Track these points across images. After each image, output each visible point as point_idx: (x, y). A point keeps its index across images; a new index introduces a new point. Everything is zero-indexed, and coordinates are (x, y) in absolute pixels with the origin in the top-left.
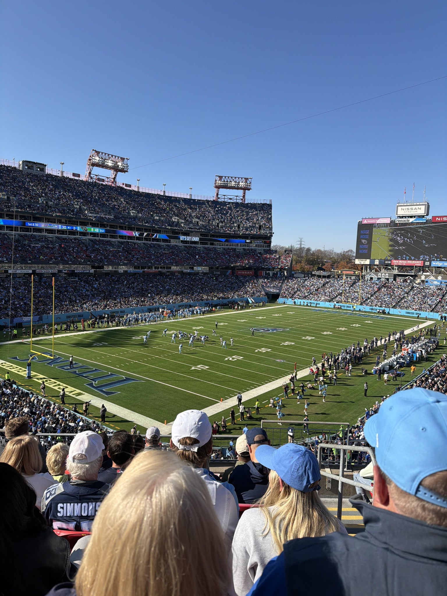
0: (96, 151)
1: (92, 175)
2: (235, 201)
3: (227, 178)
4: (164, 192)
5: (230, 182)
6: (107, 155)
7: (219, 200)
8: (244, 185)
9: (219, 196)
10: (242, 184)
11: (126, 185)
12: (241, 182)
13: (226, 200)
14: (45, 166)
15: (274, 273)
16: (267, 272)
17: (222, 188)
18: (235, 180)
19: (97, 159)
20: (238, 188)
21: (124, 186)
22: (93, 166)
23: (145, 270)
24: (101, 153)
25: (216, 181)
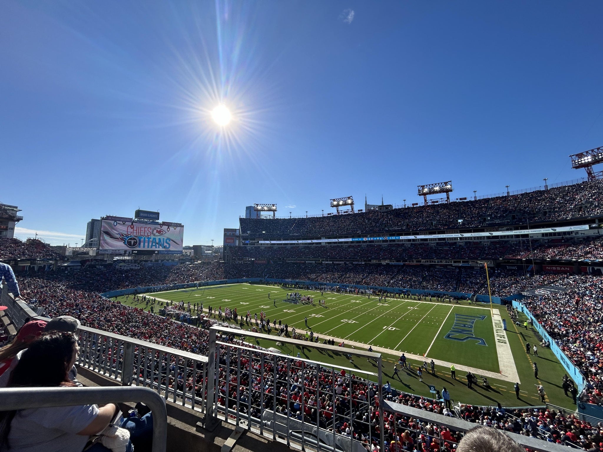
0: (421, 186)
1: (427, 201)
6: (431, 185)
11: (461, 199)
14: (391, 205)
19: (426, 190)
21: (459, 200)
22: (426, 195)
23: (406, 263)
24: (425, 186)
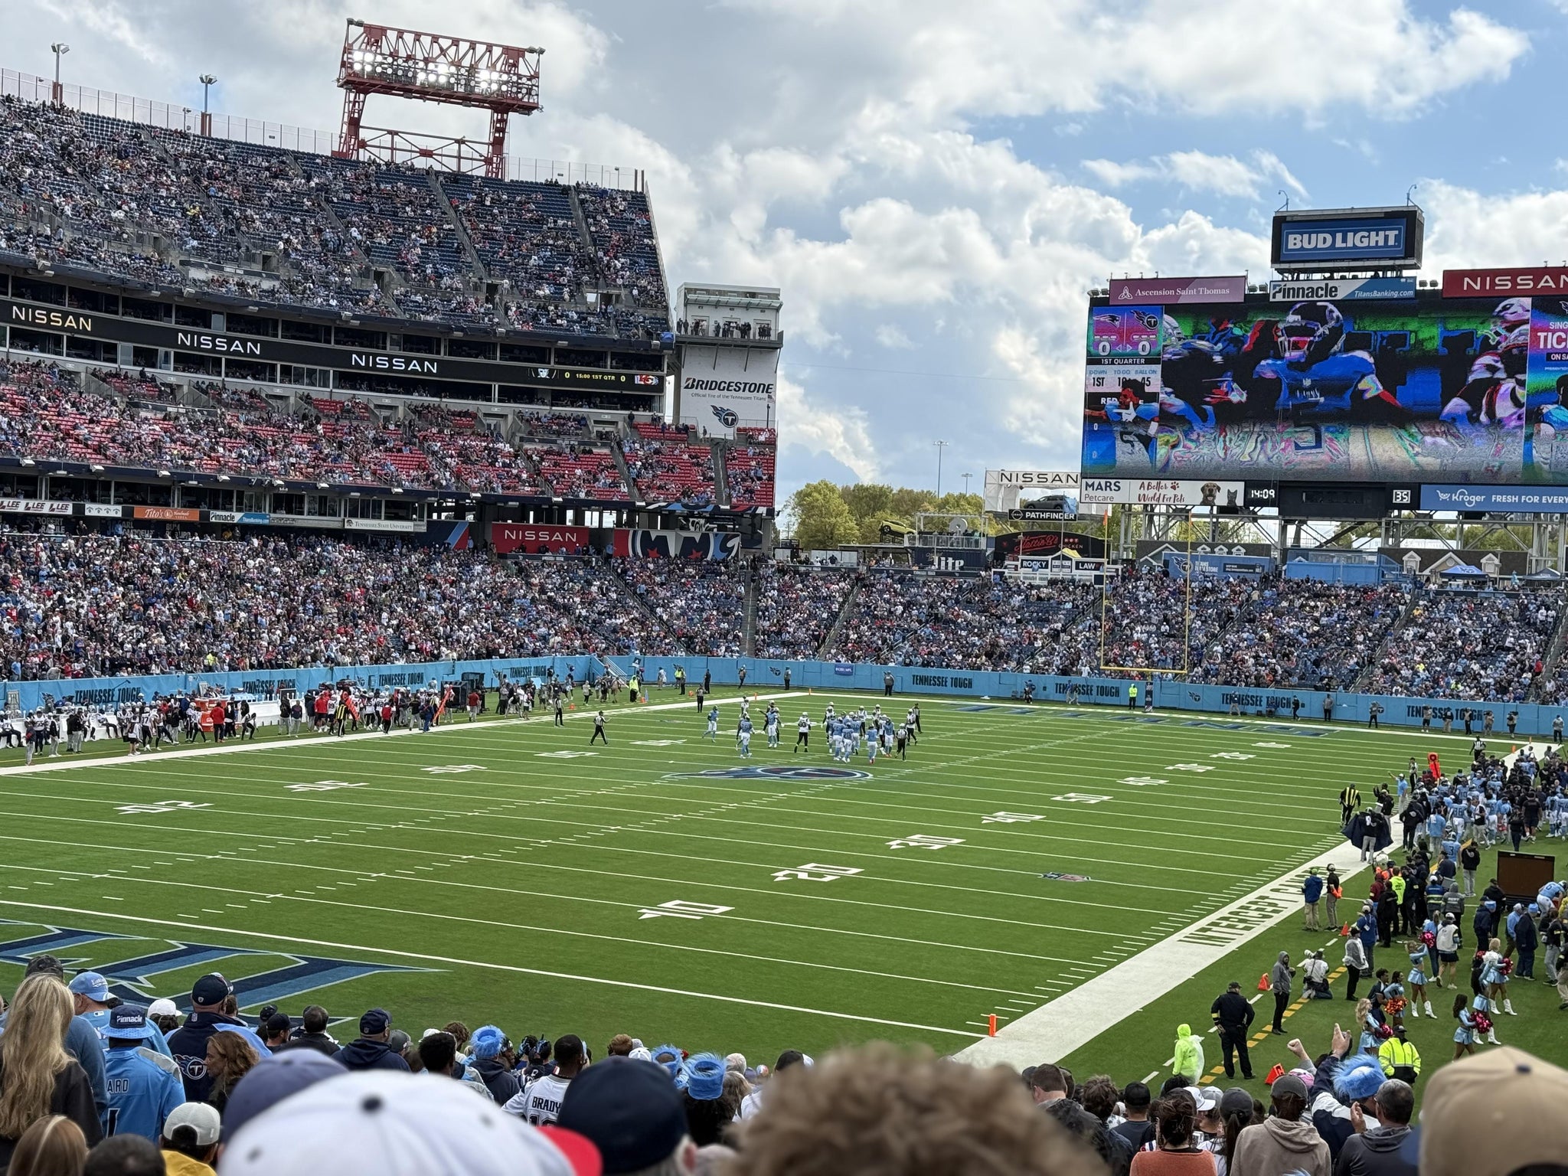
2: (452, 165)
3: (409, 38)
4: (57, 88)
5: (426, 61)
7: (363, 156)
8: (501, 83)
9: (363, 134)
10: (488, 80)
12: (483, 64)
13: (400, 158)
15: (688, 541)
16: (654, 535)
17: (387, 89)
18: (452, 51)
20: (468, 99)
25: (348, 50)
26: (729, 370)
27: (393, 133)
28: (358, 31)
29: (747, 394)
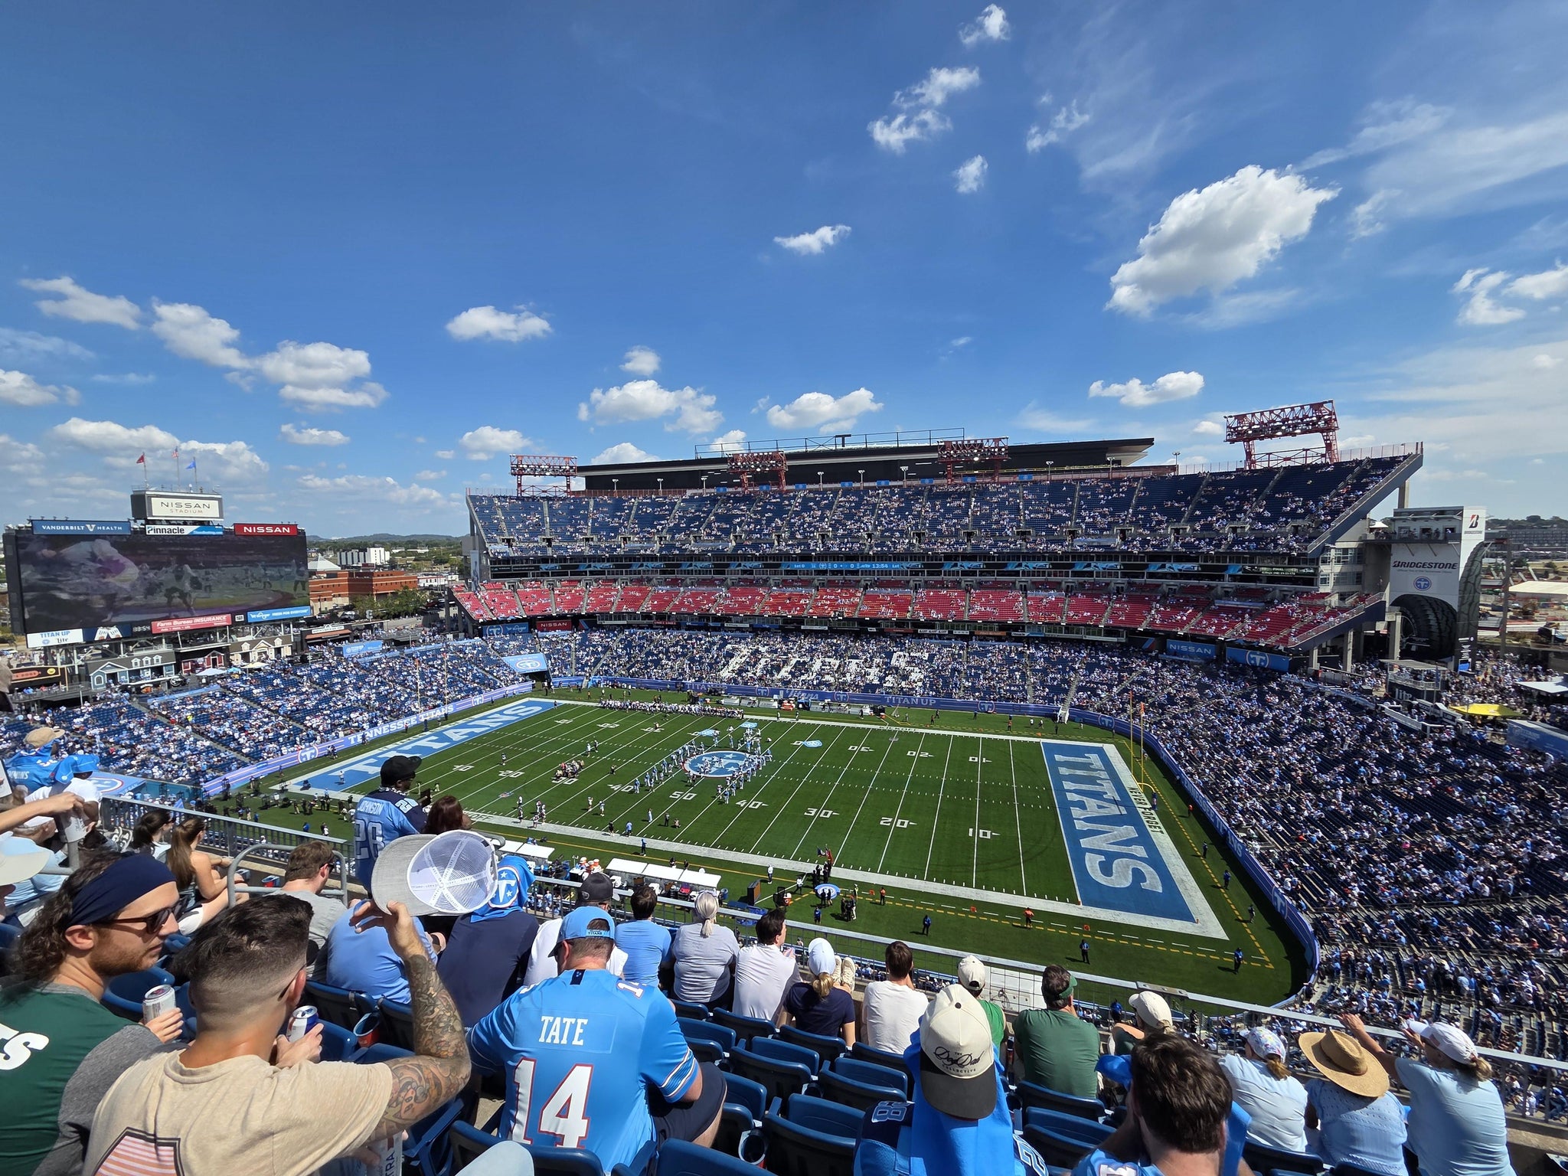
26: (1424, 554)
27: (1269, 454)
28: (1231, 420)
29: (1437, 569)
